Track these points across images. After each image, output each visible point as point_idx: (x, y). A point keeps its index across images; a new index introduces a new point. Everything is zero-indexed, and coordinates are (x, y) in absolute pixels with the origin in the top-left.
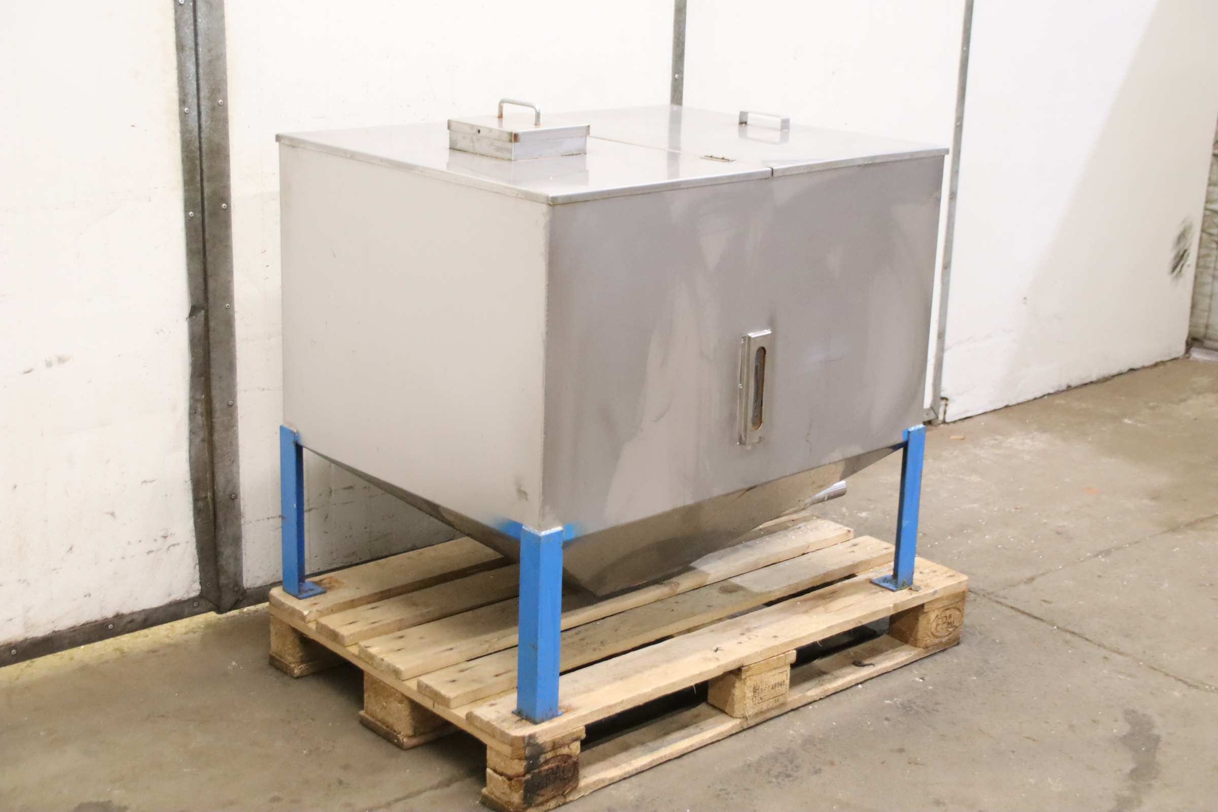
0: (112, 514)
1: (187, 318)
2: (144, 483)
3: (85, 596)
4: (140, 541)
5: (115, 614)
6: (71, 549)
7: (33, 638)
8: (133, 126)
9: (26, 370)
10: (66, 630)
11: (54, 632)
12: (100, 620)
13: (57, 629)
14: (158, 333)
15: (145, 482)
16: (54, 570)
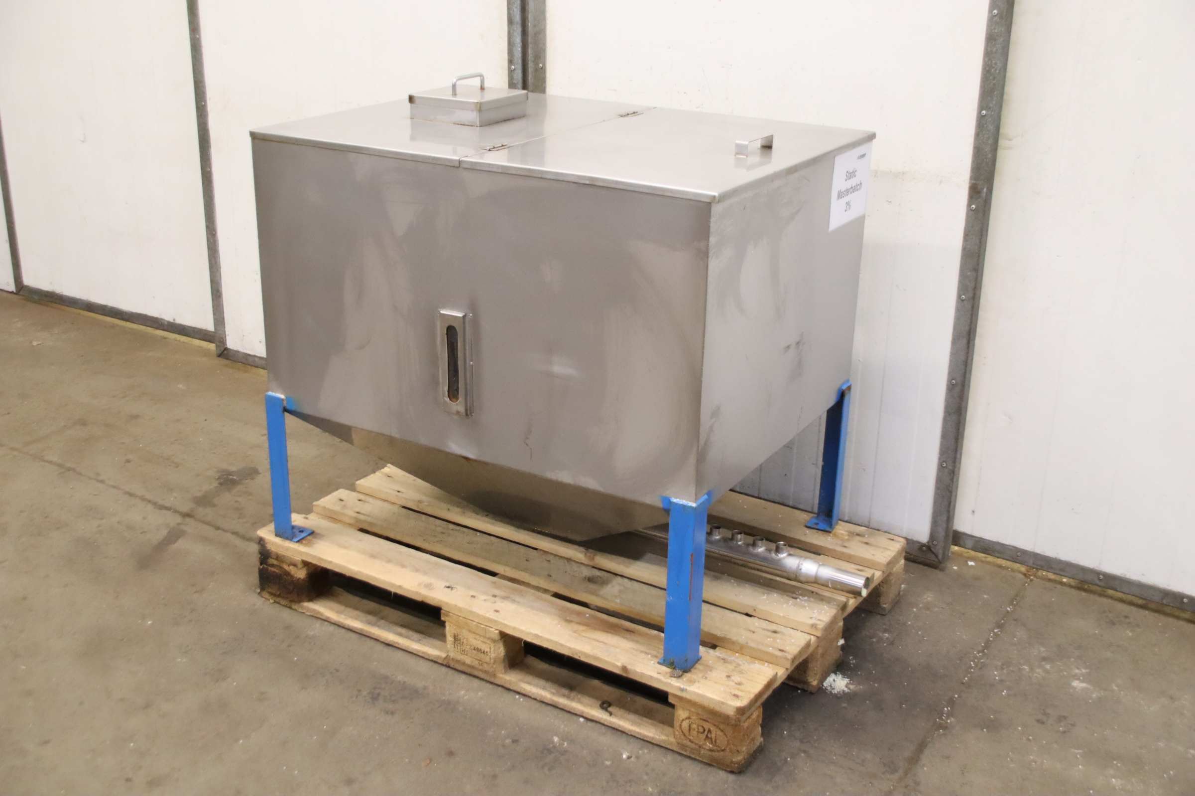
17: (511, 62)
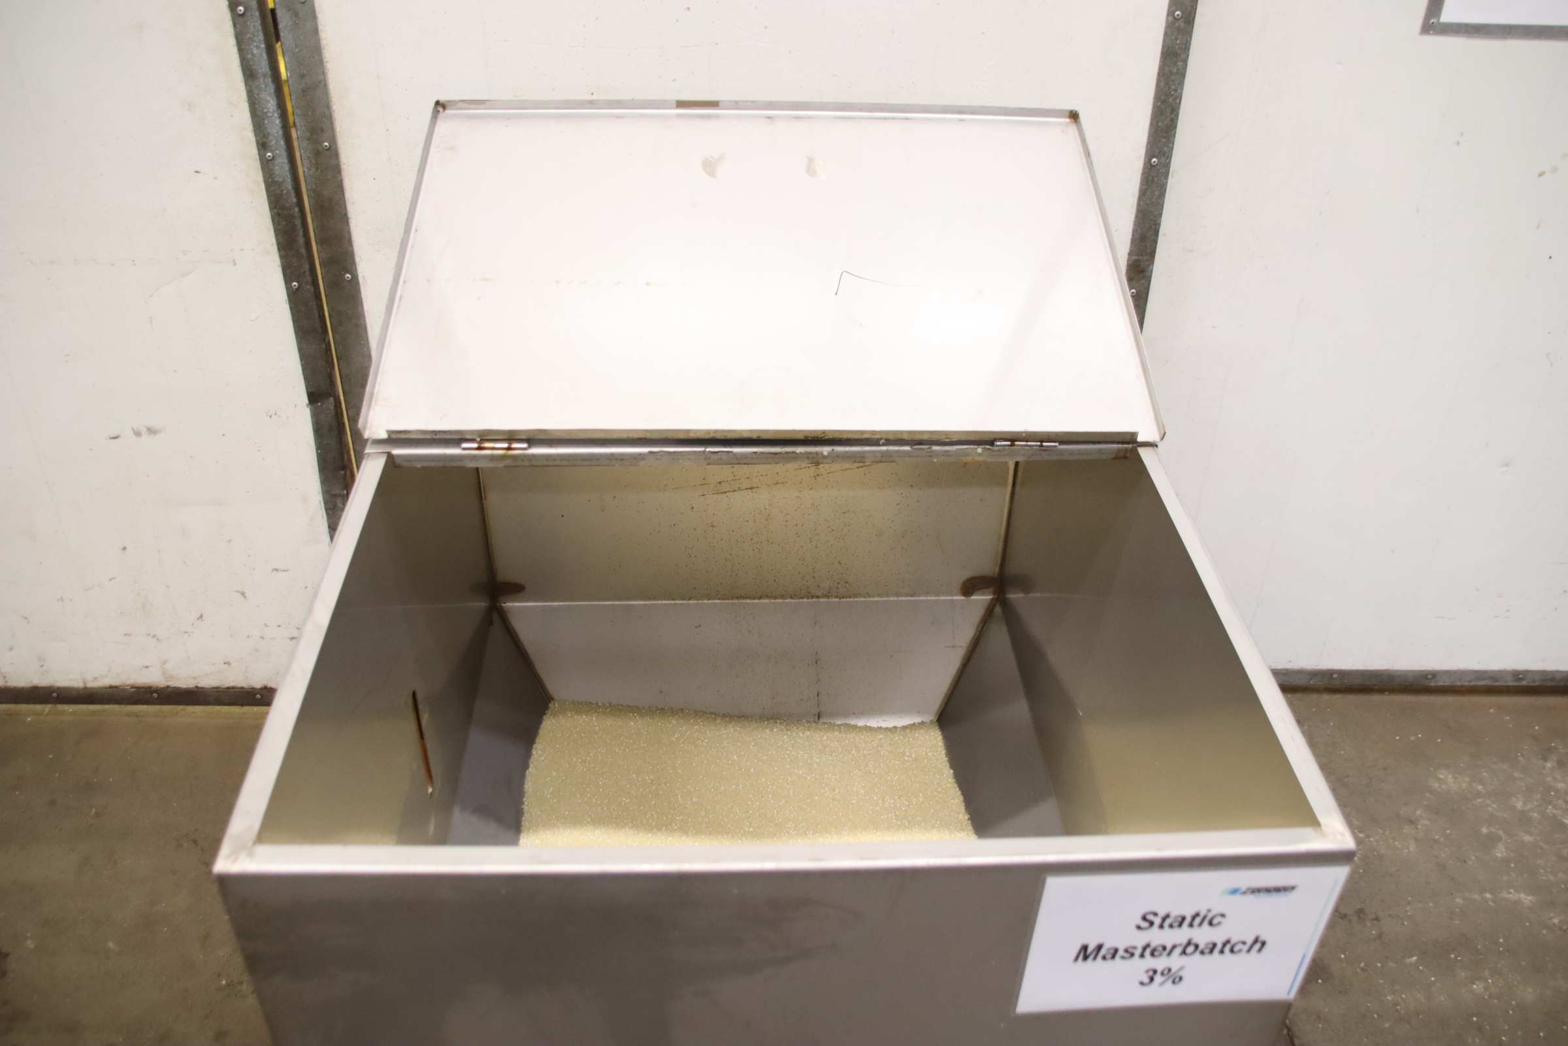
0: (243, 594)
1: (307, 405)
2: (275, 572)
3: (225, 663)
4: (279, 626)
5: (263, 686)
6: (201, 616)
7: (175, 687)
8: (196, 172)
9: (112, 436)
10: (209, 688)
11: (197, 687)
12: (246, 687)
13: (199, 685)
14: (271, 416)
15: (277, 570)
16: (186, 632)
17: (262, 146)
